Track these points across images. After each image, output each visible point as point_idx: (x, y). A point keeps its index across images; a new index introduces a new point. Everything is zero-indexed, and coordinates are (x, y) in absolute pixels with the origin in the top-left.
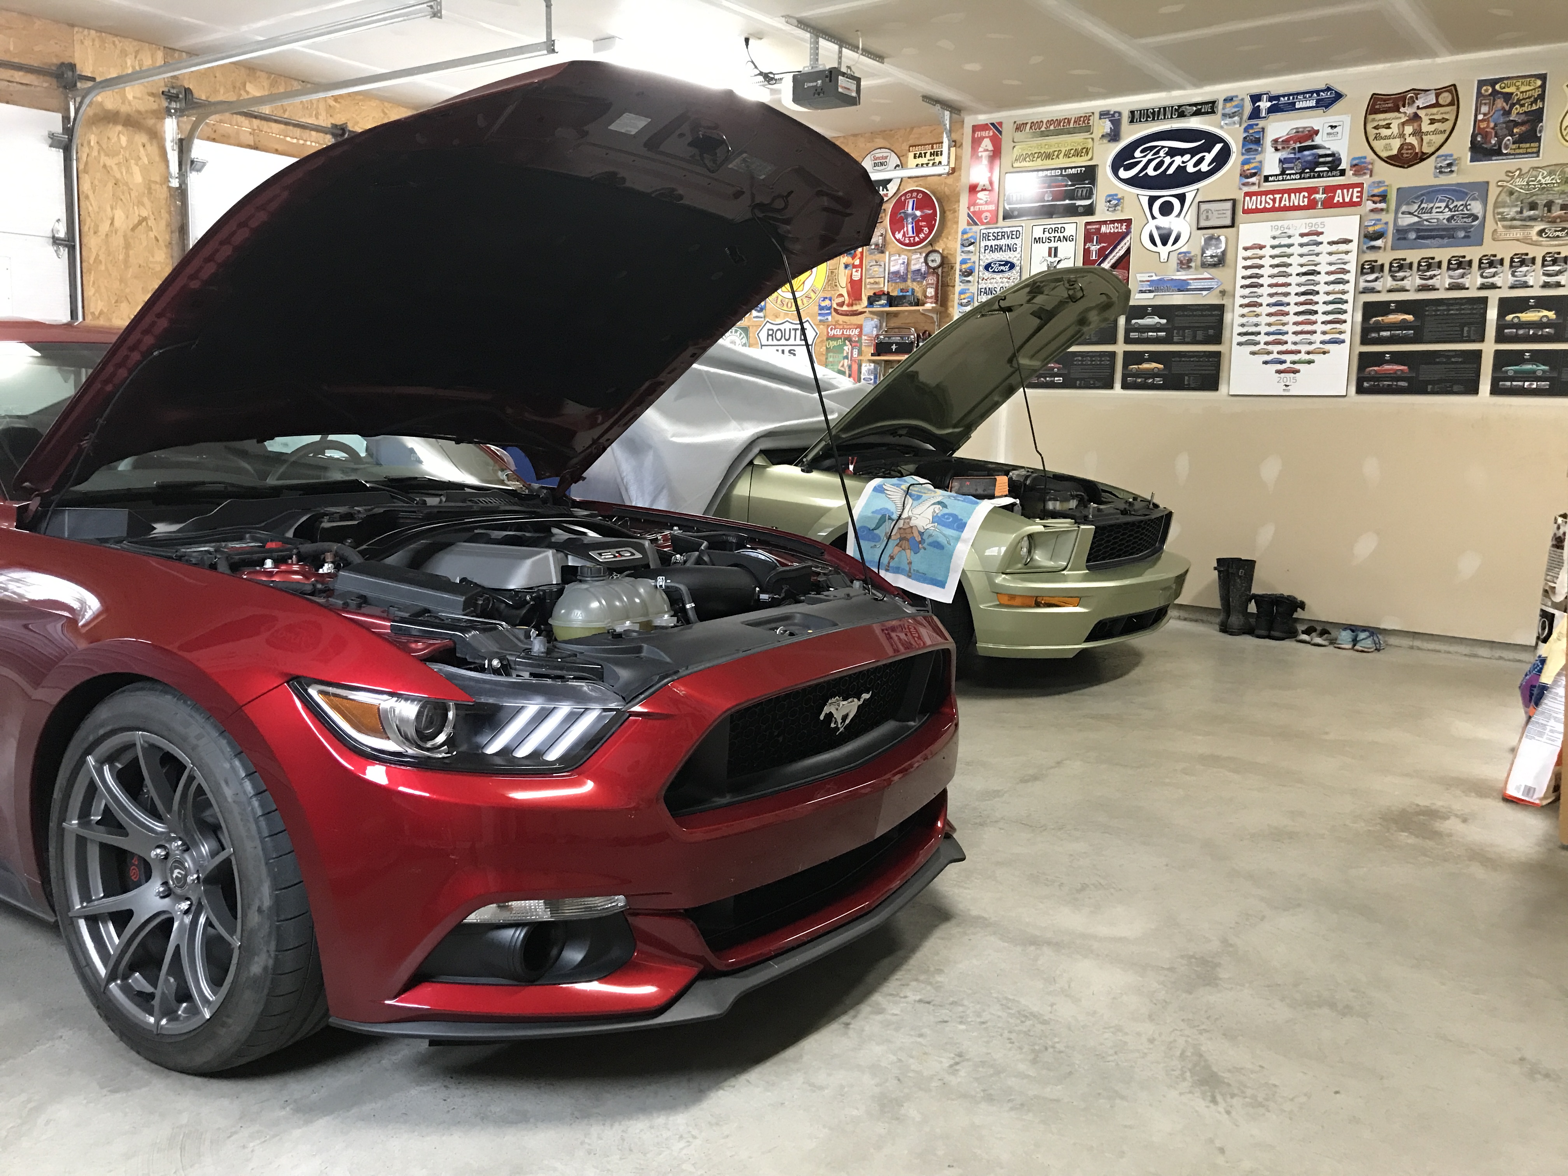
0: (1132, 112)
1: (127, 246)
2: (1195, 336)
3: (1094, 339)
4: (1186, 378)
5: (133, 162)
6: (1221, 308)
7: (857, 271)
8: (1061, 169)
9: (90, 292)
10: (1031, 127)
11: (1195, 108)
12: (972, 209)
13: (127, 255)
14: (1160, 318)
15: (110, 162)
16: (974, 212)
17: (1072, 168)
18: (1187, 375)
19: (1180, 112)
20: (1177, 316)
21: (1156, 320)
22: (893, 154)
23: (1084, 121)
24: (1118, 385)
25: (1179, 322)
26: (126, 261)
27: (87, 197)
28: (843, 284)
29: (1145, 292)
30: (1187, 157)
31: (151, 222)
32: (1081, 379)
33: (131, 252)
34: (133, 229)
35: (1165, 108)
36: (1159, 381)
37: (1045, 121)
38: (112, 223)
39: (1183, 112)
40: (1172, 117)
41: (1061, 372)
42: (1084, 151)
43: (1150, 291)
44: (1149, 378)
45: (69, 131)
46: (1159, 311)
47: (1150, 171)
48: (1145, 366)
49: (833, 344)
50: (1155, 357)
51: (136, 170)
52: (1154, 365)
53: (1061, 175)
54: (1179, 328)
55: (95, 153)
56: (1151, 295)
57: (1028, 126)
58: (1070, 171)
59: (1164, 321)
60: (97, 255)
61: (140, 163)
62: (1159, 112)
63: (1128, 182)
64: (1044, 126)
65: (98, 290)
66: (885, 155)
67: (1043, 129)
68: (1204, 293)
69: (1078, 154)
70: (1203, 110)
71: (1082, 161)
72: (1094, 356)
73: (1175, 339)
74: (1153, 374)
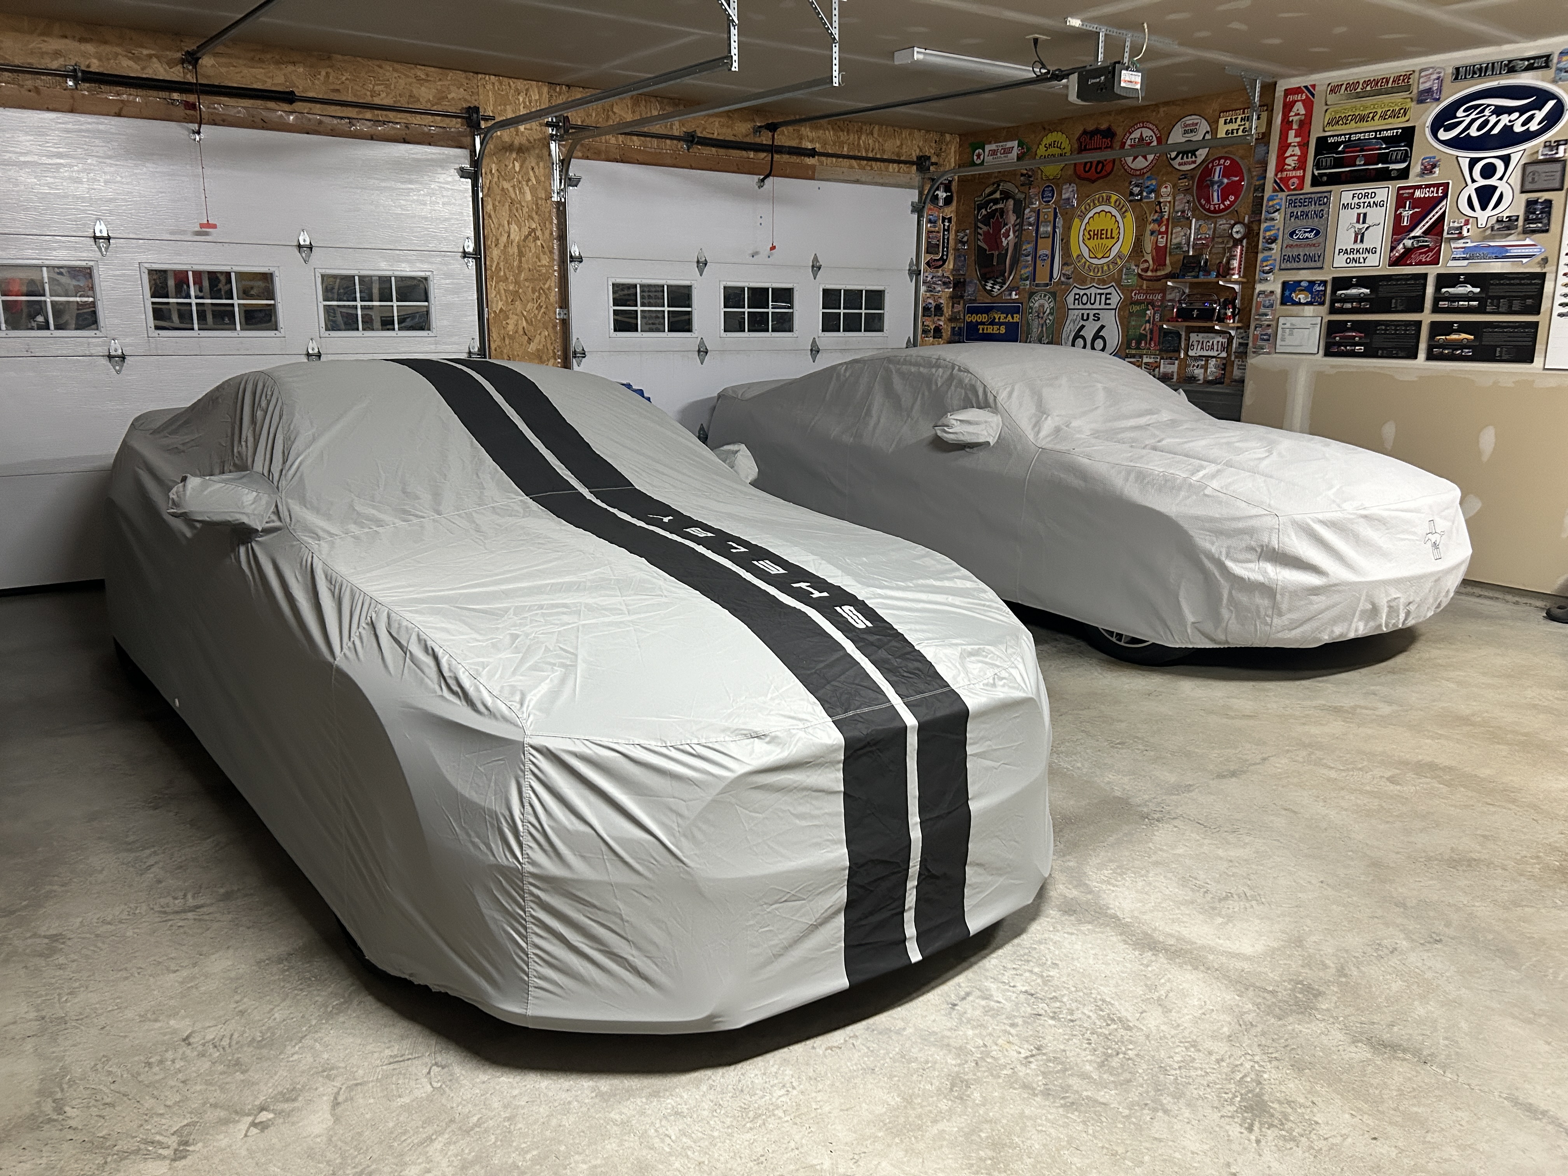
0: (1457, 69)
1: (521, 254)
2: (1511, 307)
3: (1400, 308)
4: (1498, 349)
5: (524, 183)
6: (1542, 276)
7: (1162, 238)
8: (1376, 132)
9: (492, 294)
10: (1346, 89)
11: (1526, 63)
12: (1279, 176)
13: (520, 262)
14: (1473, 286)
15: (506, 185)
16: (1281, 179)
17: (1387, 130)
18: (1499, 346)
19: (1511, 68)
20: (1492, 284)
21: (1469, 288)
22: (1203, 120)
23: (1404, 80)
24: (1422, 355)
25: (1494, 291)
26: (519, 267)
27: (490, 216)
28: (1149, 251)
29: (1459, 259)
30: (1517, 114)
31: (539, 233)
32: (1382, 349)
33: (523, 259)
34: (524, 240)
35: (1493, 64)
36: (1468, 352)
37: (1361, 82)
38: (509, 236)
39: (1513, 67)
40: (1500, 73)
41: (1364, 341)
42: (1402, 111)
43: (1465, 259)
44: (1457, 350)
45: (476, 163)
46: (1472, 279)
47: (1473, 132)
48: (1454, 337)
49: (1136, 308)
50: (1464, 327)
51: (527, 190)
52: (1464, 336)
53: (1376, 138)
54: (1492, 298)
55: (496, 179)
56: (1465, 262)
57: (1344, 87)
58: (1385, 134)
59: (1478, 290)
60: (498, 263)
61: (530, 184)
62: (1487, 67)
63: (1446, 143)
64: (1361, 86)
65: (499, 293)
66: (1196, 121)
67: (1359, 90)
68: (1525, 260)
69: (1395, 115)
70: (1536, 65)
71: (1401, 123)
72: (1399, 325)
73: (1489, 309)
74: (1461, 345)
